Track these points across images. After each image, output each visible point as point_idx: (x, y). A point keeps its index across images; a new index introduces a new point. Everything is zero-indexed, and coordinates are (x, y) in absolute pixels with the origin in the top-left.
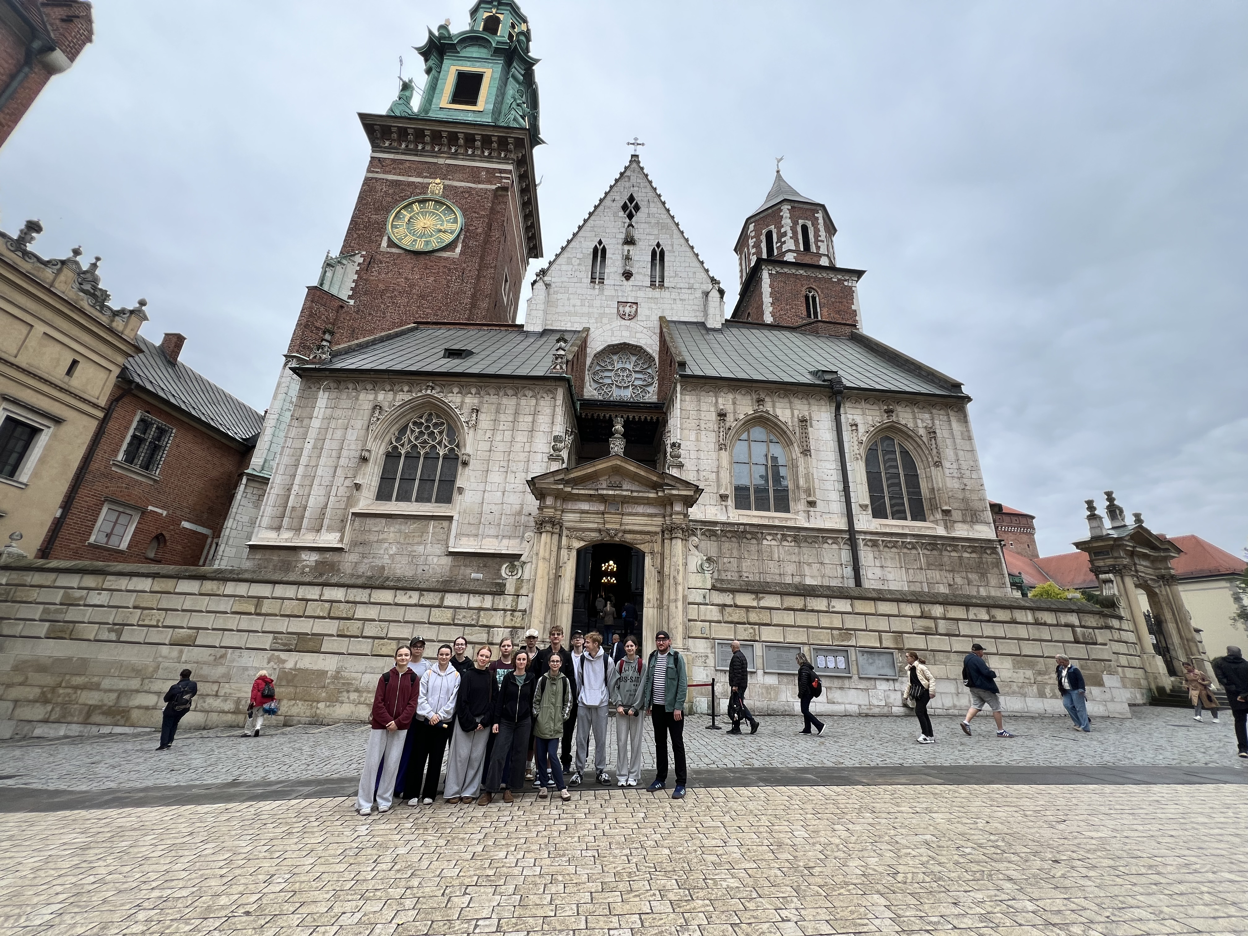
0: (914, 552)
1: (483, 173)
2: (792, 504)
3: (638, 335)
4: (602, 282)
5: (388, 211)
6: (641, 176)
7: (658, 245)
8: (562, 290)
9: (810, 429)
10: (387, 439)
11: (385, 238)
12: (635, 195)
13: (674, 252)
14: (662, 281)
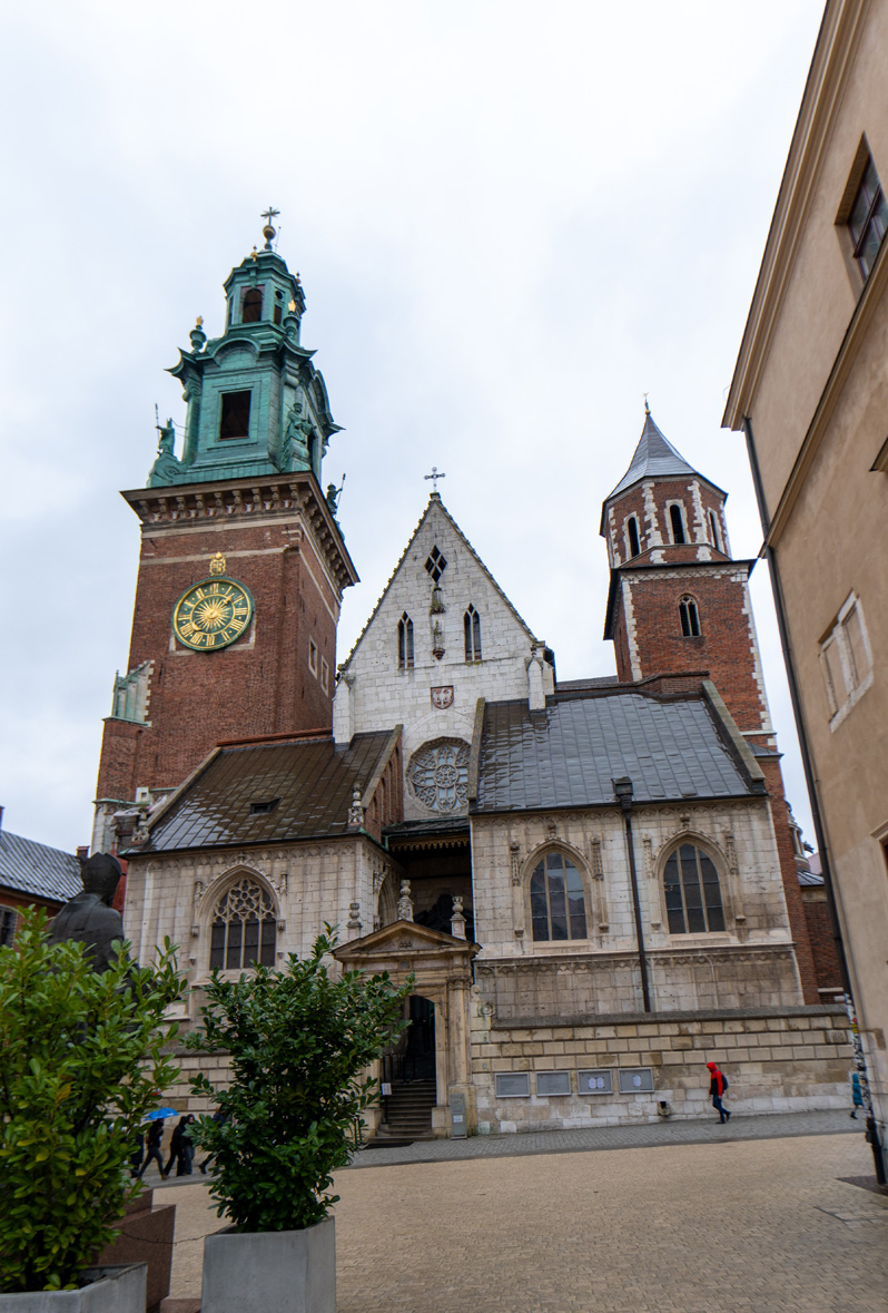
0: (706, 965)
1: (268, 534)
2: (588, 929)
3: (457, 726)
4: (411, 665)
5: (171, 605)
6: (444, 520)
7: (471, 608)
8: (368, 683)
9: (602, 851)
10: (211, 912)
11: (173, 640)
12: (439, 548)
13: (489, 614)
14: (478, 651)
